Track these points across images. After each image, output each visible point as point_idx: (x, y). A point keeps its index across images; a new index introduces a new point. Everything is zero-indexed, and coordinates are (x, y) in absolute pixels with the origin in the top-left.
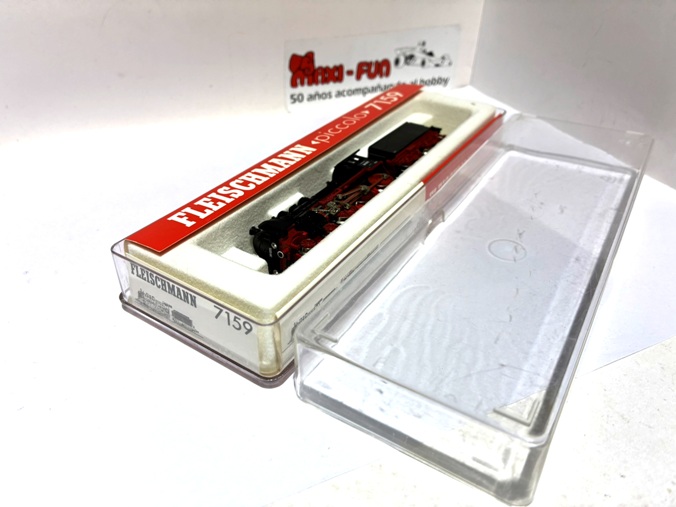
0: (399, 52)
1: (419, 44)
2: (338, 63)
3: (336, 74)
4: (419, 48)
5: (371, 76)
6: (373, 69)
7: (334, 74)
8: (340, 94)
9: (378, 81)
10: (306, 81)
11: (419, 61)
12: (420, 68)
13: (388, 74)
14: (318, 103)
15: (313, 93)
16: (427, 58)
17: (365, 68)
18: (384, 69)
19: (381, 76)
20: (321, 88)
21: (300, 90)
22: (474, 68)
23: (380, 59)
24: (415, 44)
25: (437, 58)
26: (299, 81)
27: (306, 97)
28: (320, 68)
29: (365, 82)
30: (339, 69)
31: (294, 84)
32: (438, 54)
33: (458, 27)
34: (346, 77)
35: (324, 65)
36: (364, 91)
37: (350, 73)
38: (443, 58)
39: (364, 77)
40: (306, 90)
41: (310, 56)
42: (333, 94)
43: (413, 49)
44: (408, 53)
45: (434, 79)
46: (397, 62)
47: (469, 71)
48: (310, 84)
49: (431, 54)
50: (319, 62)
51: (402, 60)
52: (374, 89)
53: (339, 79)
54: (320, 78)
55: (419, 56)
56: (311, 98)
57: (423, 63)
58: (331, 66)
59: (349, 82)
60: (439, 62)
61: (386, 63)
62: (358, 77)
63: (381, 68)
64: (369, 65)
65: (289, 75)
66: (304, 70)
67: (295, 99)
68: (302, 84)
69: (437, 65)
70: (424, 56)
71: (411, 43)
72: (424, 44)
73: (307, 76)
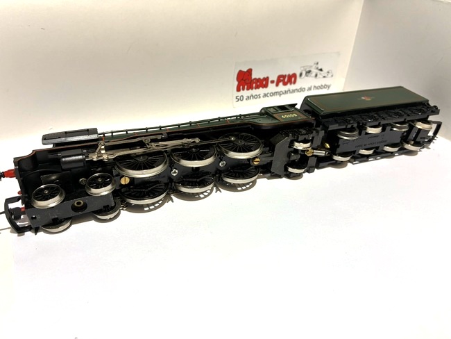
0: (302, 69)
1: (315, 64)
3: (264, 83)
4: (314, 67)
5: (285, 84)
6: (286, 80)
7: (263, 83)
8: (265, 95)
9: (289, 87)
10: (246, 87)
11: (314, 74)
12: (314, 78)
13: (295, 82)
14: (252, 101)
15: (249, 95)
16: (319, 72)
17: (282, 79)
18: (293, 79)
19: (291, 84)
20: (254, 92)
21: (242, 93)
22: (346, 79)
23: (291, 73)
24: (312, 64)
25: (324, 73)
26: (241, 87)
27: (245, 98)
28: (255, 79)
29: (281, 88)
30: (266, 79)
31: (238, 90)
32: (325, 70)
33: (338, 54)
34: (270, 84)
35: (257, 78)
36: (280, 94)
37: (272, 82)
38: (328, 72)
39: (281, 84)
40: (246, 93)
41: (250, 71)
42: (261, 96)
43: (311, 66)
44: (308, 70)
45: (322, 86)
46: (301, 75)
47: (343, 80)
48: (248, 89)
49: (321, 70)
50: (255, 75)
51: (304, 73)
52: (286, 92)
53: (266, 86)
54: (254, 85)
55: (314, 71)
56: (248, 98)
57: (316, 75)
58: (262, 78)
59: (272, 88)
60: (326, 75)
61: (294, 75)
62: (277, 85)
63: (291, 79)
64: (284, 77)
65: (236, 83)
66: (246, 80)
67: (239, 99)
68: (243, 89)
69: (324, 77)
70: (317, 71)
71: (309, 63)
72: (317, 64)
73: (246, 84)
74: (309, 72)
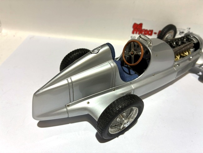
0: (178, 30)
1: (187, 28)
2: (151, 29)
3: (150, 33)
4: (187, 30)
10: (138, 33)
21: (135, 35)
24: (186, 28)
26: (135, 32)
28: (144, 30)
30: (152, 31)
31: (133, 33)
34: (153, 34)
37: (155, 33)
41: (141, 25)
43: (185, 30)
44: (182, 31)
50: (144, 27)
51: (178, 33)
53: (151, 35)
54: (143, 33)
59: (154, 36)
65: (132, 29)
68: (136, 33)
72: (190, 29)
73: (139, 31)
74: (183, 32)
